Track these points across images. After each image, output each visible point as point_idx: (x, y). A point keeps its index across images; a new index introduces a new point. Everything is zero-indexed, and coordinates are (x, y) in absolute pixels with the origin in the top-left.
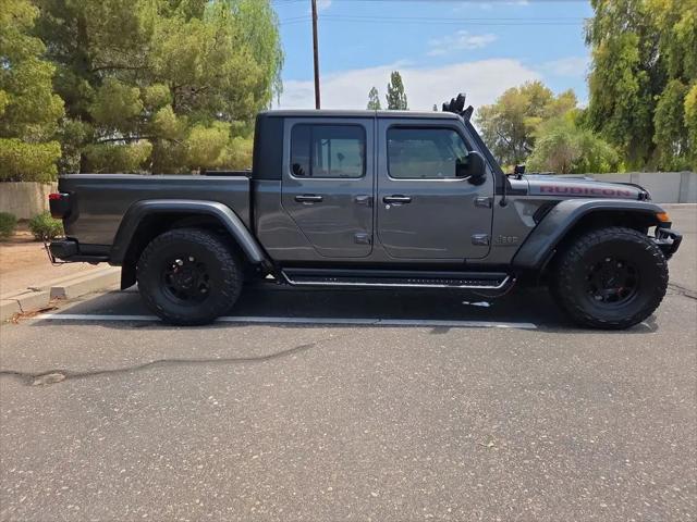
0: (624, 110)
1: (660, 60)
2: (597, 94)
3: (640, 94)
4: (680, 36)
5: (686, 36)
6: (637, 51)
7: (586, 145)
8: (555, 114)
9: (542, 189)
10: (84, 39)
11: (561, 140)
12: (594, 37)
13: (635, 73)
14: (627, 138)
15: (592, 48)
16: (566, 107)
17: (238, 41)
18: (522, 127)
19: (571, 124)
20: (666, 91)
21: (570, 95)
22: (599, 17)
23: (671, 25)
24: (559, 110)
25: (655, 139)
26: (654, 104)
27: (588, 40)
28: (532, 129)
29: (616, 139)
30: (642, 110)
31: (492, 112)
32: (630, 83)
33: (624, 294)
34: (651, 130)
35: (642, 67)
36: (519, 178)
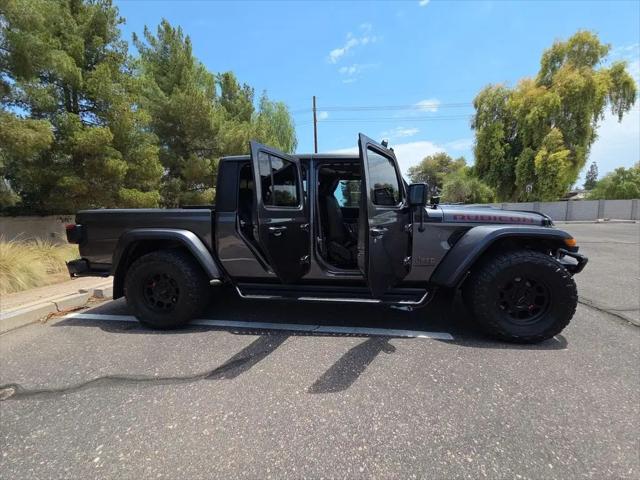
0: (496, 167)
1: (517, 137)
2: (479, 158)
3: (505, 157)
4: (530, 122)
5: (534, 122)
6: (502, 133)
7: (474, 187)
8: (454, 170)
9: (455, 217)
10: (183, 134)
11: (458, 185)
12: (477, 125)
13: (502, 145)
14: (499, 182)
15: (475, 132)
16: (460, 166)
17: (270, 133)
18: (434, 178)
19: (464, 176)
20: (522, 155)
21: (462, 160)
22: (479, 113)
23: (524, 116)
24: (456, 167)
25: (516, 183)
26: (515, 162)
27: (473, 127)
28: (441, 179)
29: (491, 183)
30: (507, 166)
31: (417, 170)
32: (500, 151)
33: (535, 311)
34: (513, 178)
35: (506, 141)
36: (435, 208)
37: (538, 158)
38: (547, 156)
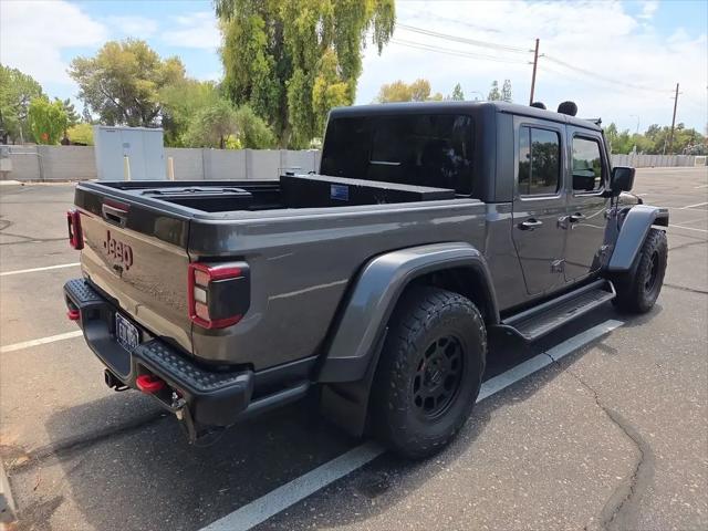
0: (261, 90)
3: (271, 77)
4: (301, 30)
5: (306, 32)
6: (263, 35)
11: (225, 114)
12: (223, 11)
13: (265, 56)
18: (132, 89)
20: (294, 79)
23: (293, 18)
26: (286, 89)
27: (219, 13)
28: (145, 93)
31: (93, 67)
32: (263, 65)
34: (285, 112)
37: (316, 90)
38: (325, 87)
